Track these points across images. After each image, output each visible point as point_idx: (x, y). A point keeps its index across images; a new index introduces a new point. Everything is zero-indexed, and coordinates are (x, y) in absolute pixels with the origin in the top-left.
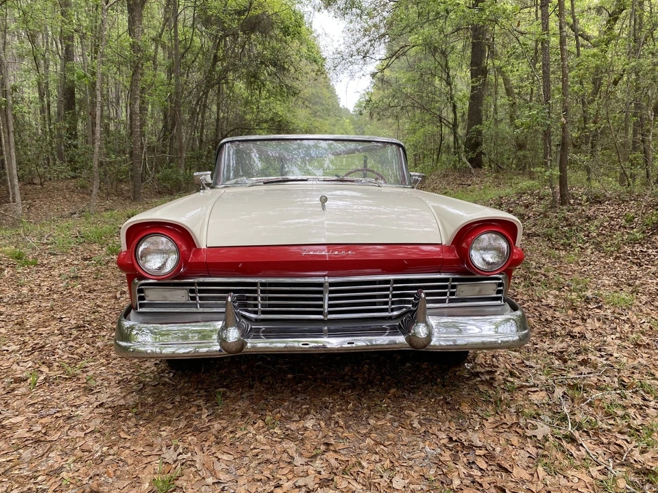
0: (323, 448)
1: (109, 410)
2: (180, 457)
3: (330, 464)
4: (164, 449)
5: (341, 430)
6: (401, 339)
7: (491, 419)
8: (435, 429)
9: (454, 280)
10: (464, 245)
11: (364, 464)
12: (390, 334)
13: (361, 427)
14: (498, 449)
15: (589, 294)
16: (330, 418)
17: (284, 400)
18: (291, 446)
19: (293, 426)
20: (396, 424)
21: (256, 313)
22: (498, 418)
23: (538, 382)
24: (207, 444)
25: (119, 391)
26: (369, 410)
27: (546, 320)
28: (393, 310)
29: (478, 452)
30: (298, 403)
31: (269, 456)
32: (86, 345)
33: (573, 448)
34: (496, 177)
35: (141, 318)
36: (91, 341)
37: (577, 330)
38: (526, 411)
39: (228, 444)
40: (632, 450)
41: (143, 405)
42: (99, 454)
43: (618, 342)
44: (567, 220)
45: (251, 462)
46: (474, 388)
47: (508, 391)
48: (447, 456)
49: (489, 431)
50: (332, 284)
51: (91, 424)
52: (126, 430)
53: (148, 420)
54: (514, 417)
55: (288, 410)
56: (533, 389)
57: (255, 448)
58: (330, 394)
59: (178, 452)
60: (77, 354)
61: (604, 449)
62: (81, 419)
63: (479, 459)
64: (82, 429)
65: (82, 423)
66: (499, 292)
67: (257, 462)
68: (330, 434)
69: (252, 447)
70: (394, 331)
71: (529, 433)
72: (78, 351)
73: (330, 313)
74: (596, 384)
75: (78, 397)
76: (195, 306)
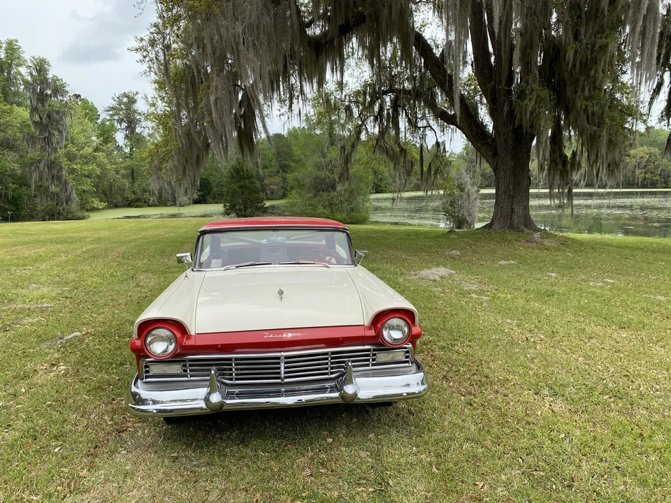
6: (336, 395)
9: (374, 350)
10: (379, 326)
12: (330, 392)
21: (231, 379)
28: (332, 373)
35: (146, 386)
50: (286, 358)
66: (407, 357)
70: (332, 390)
73: (286, 378)
76: (186, 376)
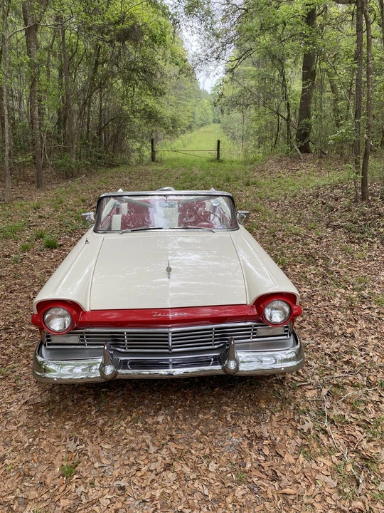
0: (168, 438)
1: (32, 407)
2: (78, 448)
3: (171, 452)
4: (68, 440)
5: (180, 423)
6: (218, 367)
7: (277, 414)
8: (240, 422)
9: (255, 326)
10: (261, 306)
11: (193, 452)
12: (213, 364)
13: (194, 420)
14: (278, 439)
15: (365, 293)
16: (174, 413)
17: (145, 398)
18: (147, 437)
19: (150, 421)
20: (216, 418)
21: (125, 348)
22: (281, 414)
23: (313, 381)
24: (95, 435)
25: (37, 390)
26: (200, 406)
27: (330, 320)
28: (215, 345)
29: (266, 442)
30: (154, 400)
31: (133, 445)
32: (12, 346)
33: (326, 439)
34: (319, 163)
35: (49, 354)
36: (15, 342)
37: (349, 330)
38: (301, 408)
39: (108, 436)
40: (362, 440)
41: (54, 402)
42: (27, 444)
43: (375, 341)
44: (364, 215)
45: (122, 450)
46: (270, 386)
47: (293, 389)
48: (245, 445)
49: (275, 424)
50: (174, 333)
51: (20, 419)
52: (43, 424)
53: (58, 415)
54: (292, 414)
55: (147, 406)
56: (310, 387)
57: (125, 439)
58: (175, 392)
59: (76, 444)
60: (7, 355)
61: (345, 439)
62: (14, 414)
63: (265, 447)
64: (15, 424)
65: (15, 418)
67: (126, 450)
68: (174, 426)
69: (123, 437)
70: (217, 360)
71: (300, 427)
72: (7, 352)
73: (173, 348)
74: (351, 382)
75: (10, 395)
76: (84, 345)
